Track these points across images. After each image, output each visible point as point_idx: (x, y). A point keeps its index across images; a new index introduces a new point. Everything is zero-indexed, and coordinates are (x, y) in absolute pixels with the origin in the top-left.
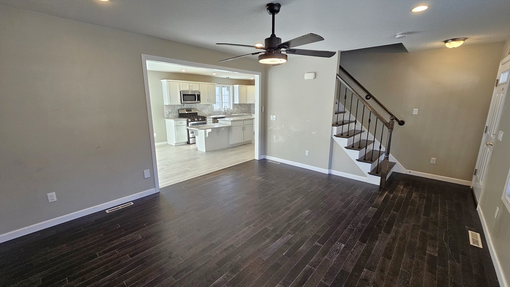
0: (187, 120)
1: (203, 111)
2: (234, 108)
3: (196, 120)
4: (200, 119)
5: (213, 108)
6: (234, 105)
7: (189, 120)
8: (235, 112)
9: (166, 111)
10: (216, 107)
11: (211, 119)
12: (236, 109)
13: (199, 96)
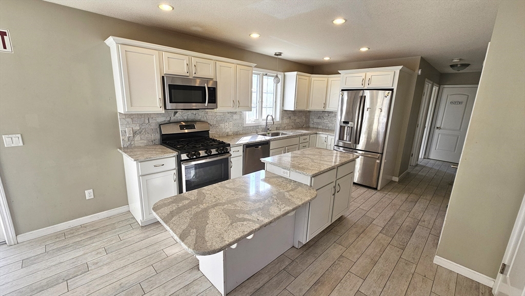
0: (178, 157)
1: (222, 125)
2: (282, 118)
3: (202, 153)
4: (214, 152)
5: (242, 119)
6: (285, 113)
7: (184, 157)
8: (283, 126)
9: (125, 130)
10: (250, 118)
11: (241, 149)
12: (286, 121)
13: (213, 91)
